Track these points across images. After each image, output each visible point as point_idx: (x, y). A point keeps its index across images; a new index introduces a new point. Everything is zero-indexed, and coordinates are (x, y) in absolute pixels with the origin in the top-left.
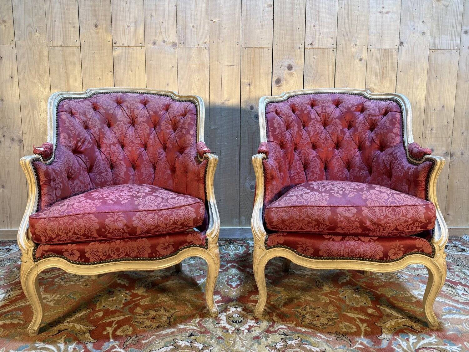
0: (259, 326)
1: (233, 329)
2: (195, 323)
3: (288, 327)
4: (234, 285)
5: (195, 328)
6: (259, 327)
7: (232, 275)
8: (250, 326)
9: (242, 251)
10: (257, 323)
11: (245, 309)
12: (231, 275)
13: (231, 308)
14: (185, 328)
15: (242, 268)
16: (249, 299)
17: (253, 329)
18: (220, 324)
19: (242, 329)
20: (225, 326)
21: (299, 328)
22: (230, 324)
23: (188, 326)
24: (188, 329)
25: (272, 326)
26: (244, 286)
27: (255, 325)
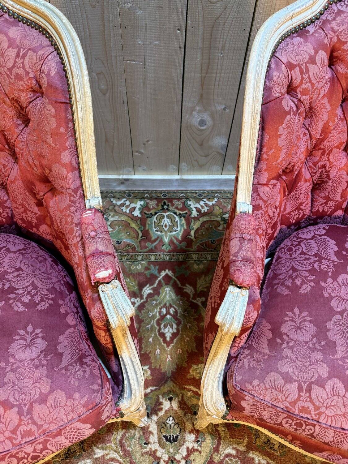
0: (199, 448)
1: (166, 458)
2: (116, 445)
3: (237, 451)
4: (168, 332)
5: (117, 457)
6: (200, 453)
7: (165, 304)
8: (188, 448)
9: (181, 230)
10: (198, 441)
11: (183, 405)
12: (165, 306)
13: (164, 401)
14: (103, 456)
15: (180, 286)
16: (188, 377)
17: (192, 457)
18: (149, 446)
19: (178, 457)
20: (156, 451)
21: (251, 454)
22: (162, 445)
23: (107, 452)
24: (107, 457)
25: (216, 450)
26: (182, 339)
27: (196, 446)
